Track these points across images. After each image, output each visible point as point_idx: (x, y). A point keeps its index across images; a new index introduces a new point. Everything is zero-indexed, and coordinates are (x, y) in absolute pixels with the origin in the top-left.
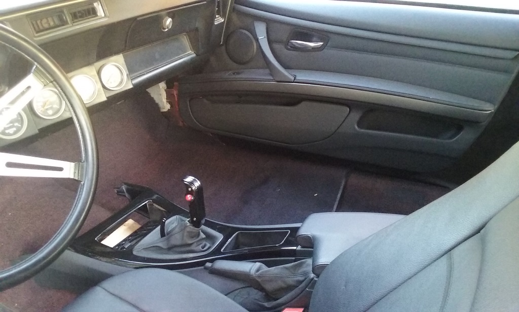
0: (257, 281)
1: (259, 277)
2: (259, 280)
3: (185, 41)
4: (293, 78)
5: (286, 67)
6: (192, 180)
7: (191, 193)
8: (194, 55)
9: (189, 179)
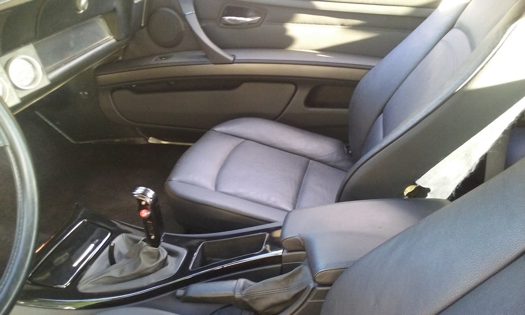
0: (245, 302)
1: (246, 296)
2: (247, 300)
3: (101, 24)
4: (231, 59)
5: (222, 47)
6: (142, 190)
7: (145, 207)
8: (114, 41)
9: (140, 190)
